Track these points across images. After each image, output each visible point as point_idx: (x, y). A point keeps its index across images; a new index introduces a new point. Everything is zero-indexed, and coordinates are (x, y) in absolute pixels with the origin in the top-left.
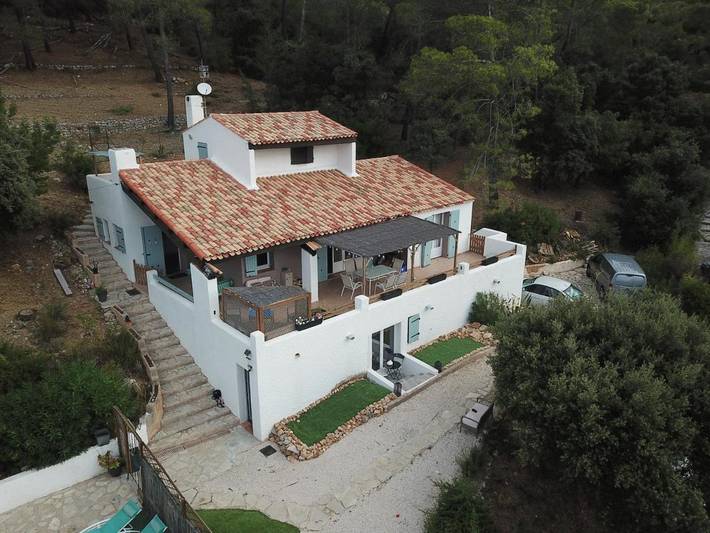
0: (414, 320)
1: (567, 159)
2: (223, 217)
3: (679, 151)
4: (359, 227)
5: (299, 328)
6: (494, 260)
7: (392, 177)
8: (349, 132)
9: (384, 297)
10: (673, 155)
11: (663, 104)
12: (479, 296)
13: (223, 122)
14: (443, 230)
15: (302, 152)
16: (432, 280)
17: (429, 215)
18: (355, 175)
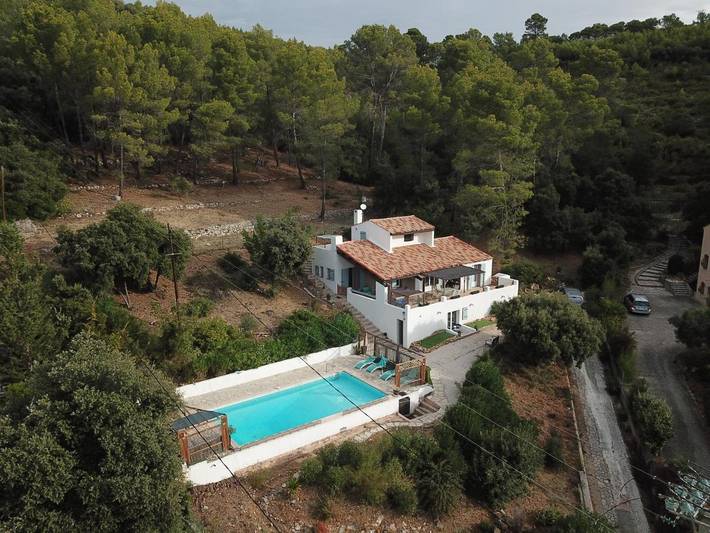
0: (465, 309)
1: (552, 237)
2: (384, 265)
3: (612, 234)
4: (439, 269)
5: (420, 305)
6: (502, 286)
7: (452, 246)
8: (432, 227)
9: (452, 298)
10: (608, 236)
11: (617, 202)
12: (495, 302)
13: (376, 223)
14: (478, 271)
15: (408, 237)
16: (472, 293)
17: (471, 265)
18: (433, 246)
